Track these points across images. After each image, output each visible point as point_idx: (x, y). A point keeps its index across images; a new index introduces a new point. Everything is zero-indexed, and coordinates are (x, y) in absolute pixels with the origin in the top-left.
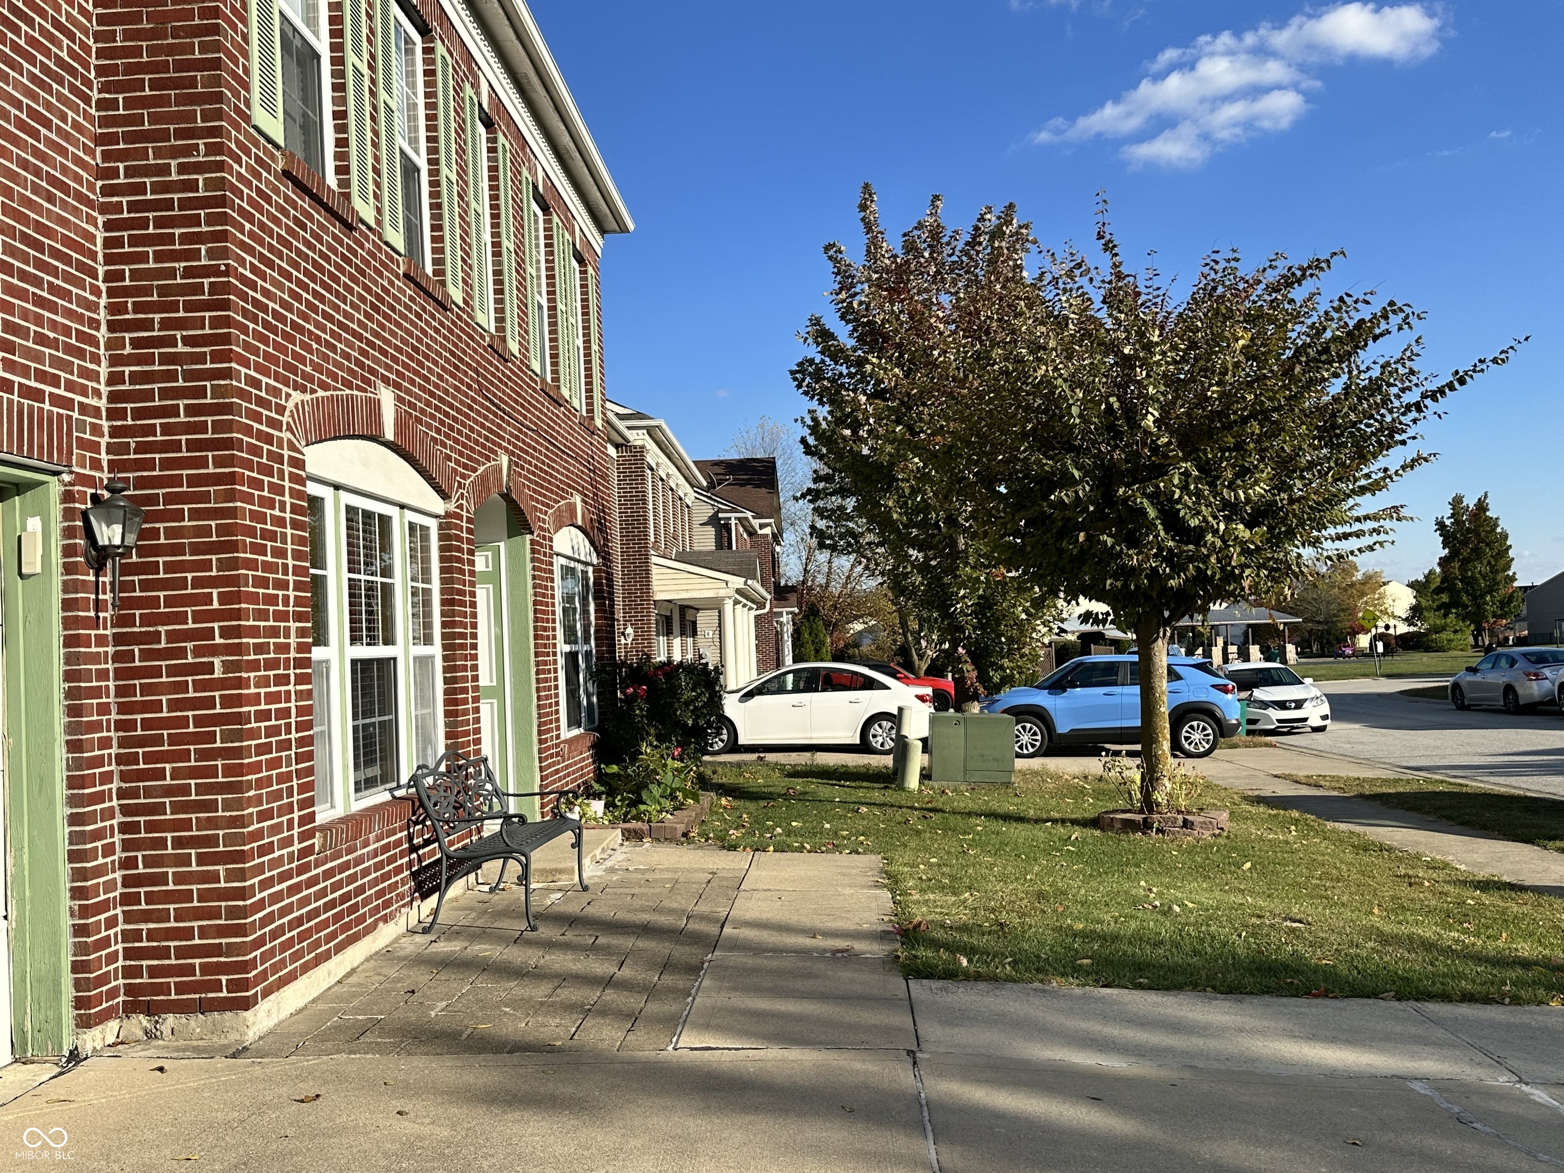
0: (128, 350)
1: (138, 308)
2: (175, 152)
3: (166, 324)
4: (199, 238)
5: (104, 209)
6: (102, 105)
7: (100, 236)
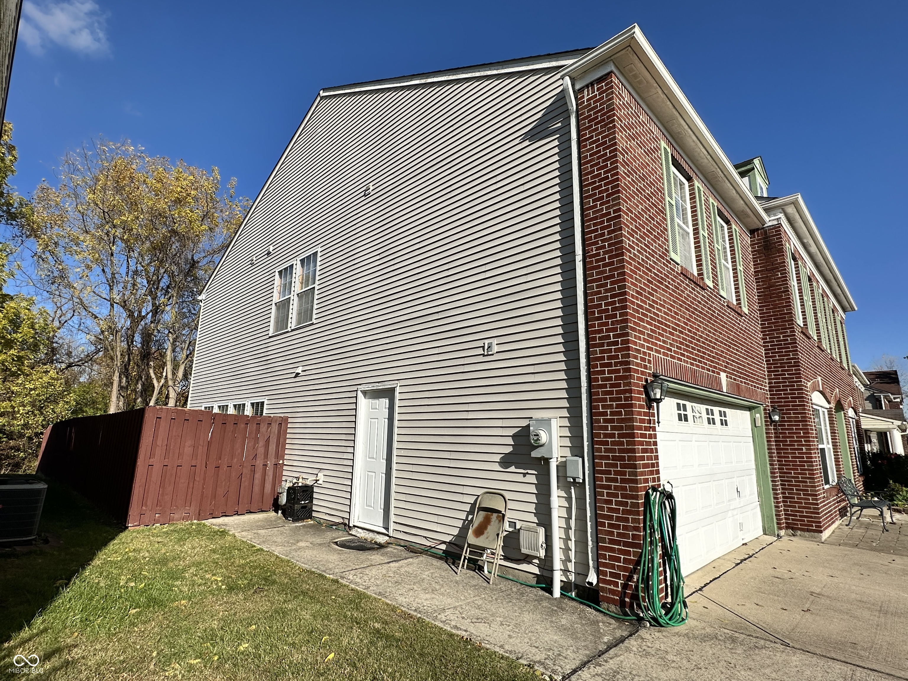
0: (773, 377)
1: (774, 367)
2: (781, 333)
3: (782, 371)
4: (790, 351)
5: (764, 346)
6: (761, 325)
7: (764, 352)
